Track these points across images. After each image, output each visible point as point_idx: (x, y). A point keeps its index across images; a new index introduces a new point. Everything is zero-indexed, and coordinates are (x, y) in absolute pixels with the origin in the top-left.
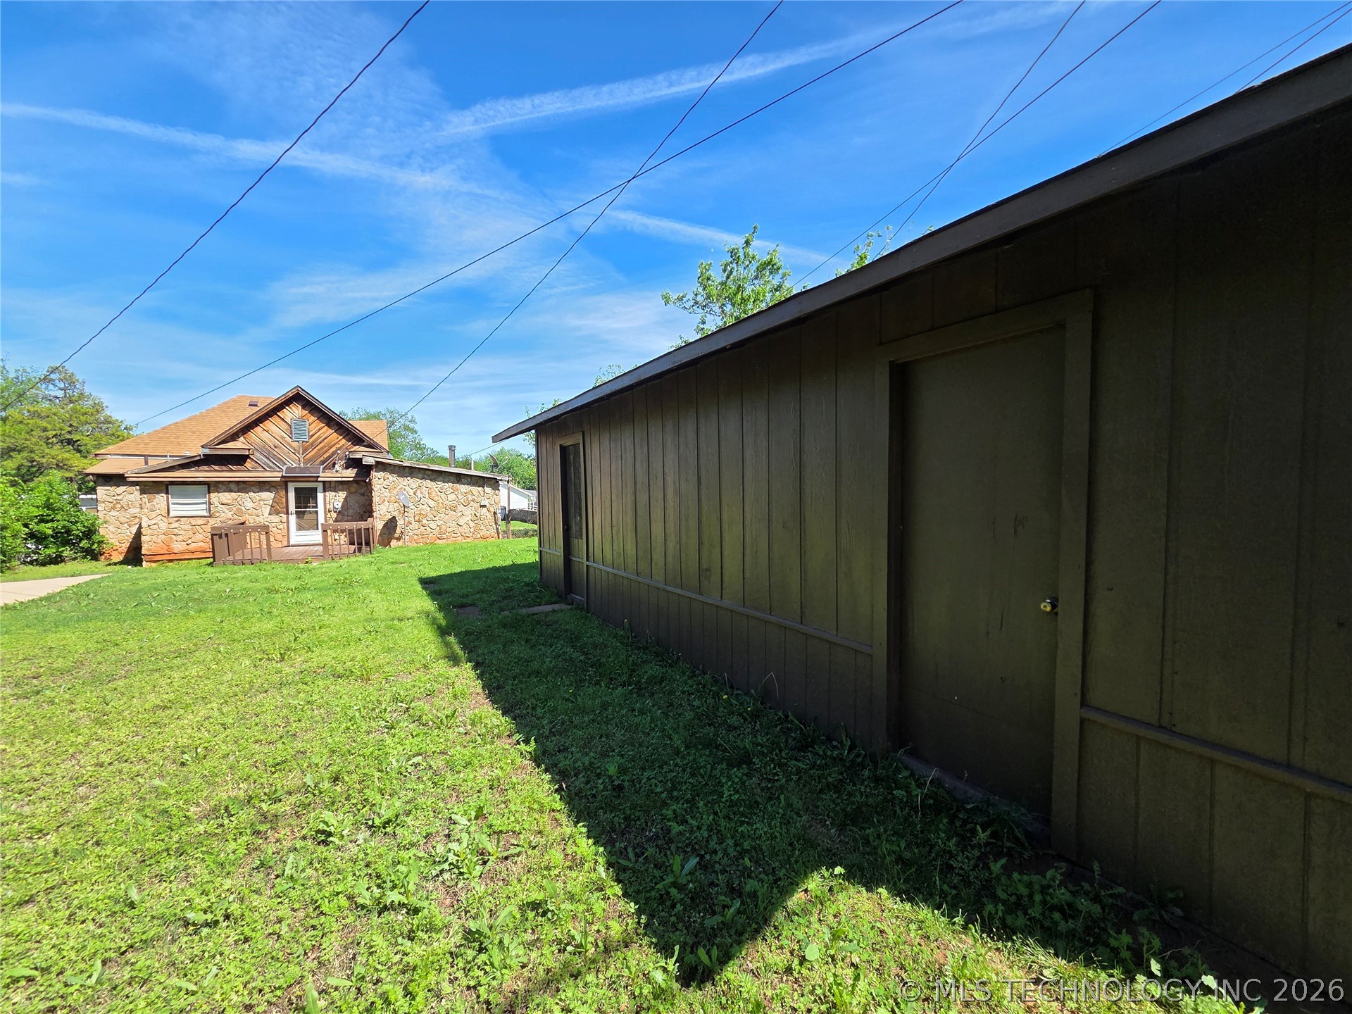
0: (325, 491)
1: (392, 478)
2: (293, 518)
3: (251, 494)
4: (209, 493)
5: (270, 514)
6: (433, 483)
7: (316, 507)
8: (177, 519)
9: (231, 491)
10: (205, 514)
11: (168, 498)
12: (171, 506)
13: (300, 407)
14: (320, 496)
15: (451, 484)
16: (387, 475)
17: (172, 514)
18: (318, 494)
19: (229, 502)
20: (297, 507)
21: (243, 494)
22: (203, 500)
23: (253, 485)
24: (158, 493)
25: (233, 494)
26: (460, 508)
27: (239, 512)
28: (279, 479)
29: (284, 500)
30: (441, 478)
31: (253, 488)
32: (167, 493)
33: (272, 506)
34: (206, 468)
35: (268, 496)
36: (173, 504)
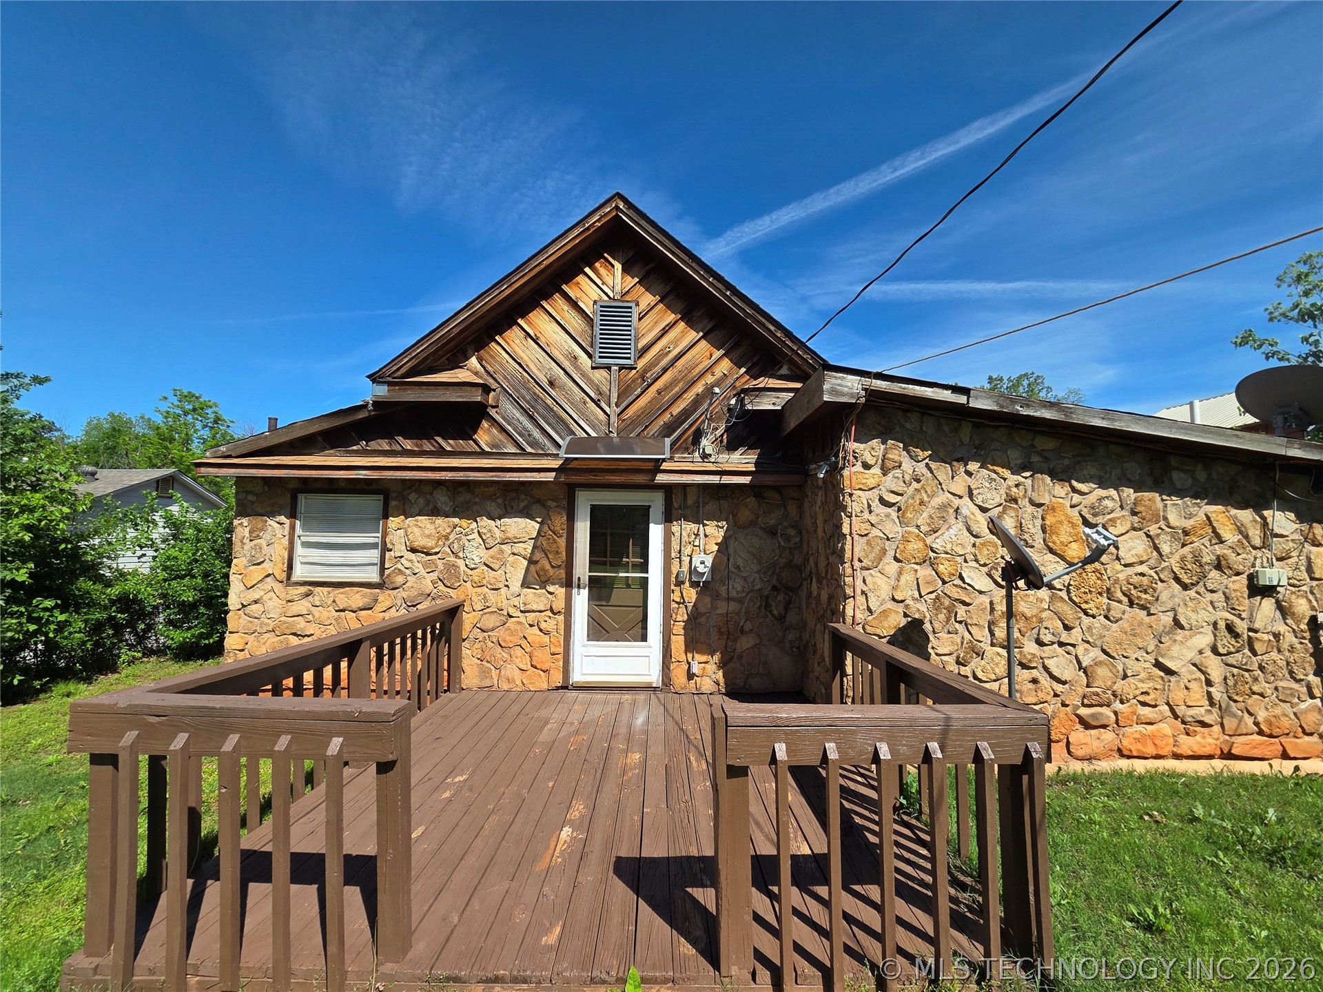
0: (668, 518)
1: (911, 463)
2: (581, 599)
3: (485, 522)
4: (386, 517)
5: (525, 584)
6: (1061, 490)
7: (644, 567)
8: (303, 589)
9: (435, 512)
10: (373, 575)
11: (293, 528)
12: (299, 551)
13: (618, 266)
14: (656, 532)
15: (1129, 493)
16: (897, 452)
17: (299, 573)
18: (652, 526)
19: (430, 543)
20: (593, 564)
21: (464, 523)
22: (372, 538)
23: (491, 498)
24: (271, 514)
25: (440, 521)
26: (1169, 593)
27: (450, 577)
28: (550, 477)
29: (562, 542)
30: (1092, 470)
31: (491, 507)
32: (293, 515)
33: (531, 562)
34: (384, 445)
35: (524, 528)
36: (307, 545)
